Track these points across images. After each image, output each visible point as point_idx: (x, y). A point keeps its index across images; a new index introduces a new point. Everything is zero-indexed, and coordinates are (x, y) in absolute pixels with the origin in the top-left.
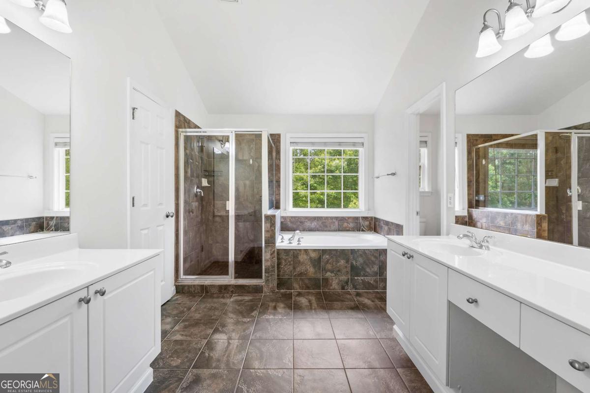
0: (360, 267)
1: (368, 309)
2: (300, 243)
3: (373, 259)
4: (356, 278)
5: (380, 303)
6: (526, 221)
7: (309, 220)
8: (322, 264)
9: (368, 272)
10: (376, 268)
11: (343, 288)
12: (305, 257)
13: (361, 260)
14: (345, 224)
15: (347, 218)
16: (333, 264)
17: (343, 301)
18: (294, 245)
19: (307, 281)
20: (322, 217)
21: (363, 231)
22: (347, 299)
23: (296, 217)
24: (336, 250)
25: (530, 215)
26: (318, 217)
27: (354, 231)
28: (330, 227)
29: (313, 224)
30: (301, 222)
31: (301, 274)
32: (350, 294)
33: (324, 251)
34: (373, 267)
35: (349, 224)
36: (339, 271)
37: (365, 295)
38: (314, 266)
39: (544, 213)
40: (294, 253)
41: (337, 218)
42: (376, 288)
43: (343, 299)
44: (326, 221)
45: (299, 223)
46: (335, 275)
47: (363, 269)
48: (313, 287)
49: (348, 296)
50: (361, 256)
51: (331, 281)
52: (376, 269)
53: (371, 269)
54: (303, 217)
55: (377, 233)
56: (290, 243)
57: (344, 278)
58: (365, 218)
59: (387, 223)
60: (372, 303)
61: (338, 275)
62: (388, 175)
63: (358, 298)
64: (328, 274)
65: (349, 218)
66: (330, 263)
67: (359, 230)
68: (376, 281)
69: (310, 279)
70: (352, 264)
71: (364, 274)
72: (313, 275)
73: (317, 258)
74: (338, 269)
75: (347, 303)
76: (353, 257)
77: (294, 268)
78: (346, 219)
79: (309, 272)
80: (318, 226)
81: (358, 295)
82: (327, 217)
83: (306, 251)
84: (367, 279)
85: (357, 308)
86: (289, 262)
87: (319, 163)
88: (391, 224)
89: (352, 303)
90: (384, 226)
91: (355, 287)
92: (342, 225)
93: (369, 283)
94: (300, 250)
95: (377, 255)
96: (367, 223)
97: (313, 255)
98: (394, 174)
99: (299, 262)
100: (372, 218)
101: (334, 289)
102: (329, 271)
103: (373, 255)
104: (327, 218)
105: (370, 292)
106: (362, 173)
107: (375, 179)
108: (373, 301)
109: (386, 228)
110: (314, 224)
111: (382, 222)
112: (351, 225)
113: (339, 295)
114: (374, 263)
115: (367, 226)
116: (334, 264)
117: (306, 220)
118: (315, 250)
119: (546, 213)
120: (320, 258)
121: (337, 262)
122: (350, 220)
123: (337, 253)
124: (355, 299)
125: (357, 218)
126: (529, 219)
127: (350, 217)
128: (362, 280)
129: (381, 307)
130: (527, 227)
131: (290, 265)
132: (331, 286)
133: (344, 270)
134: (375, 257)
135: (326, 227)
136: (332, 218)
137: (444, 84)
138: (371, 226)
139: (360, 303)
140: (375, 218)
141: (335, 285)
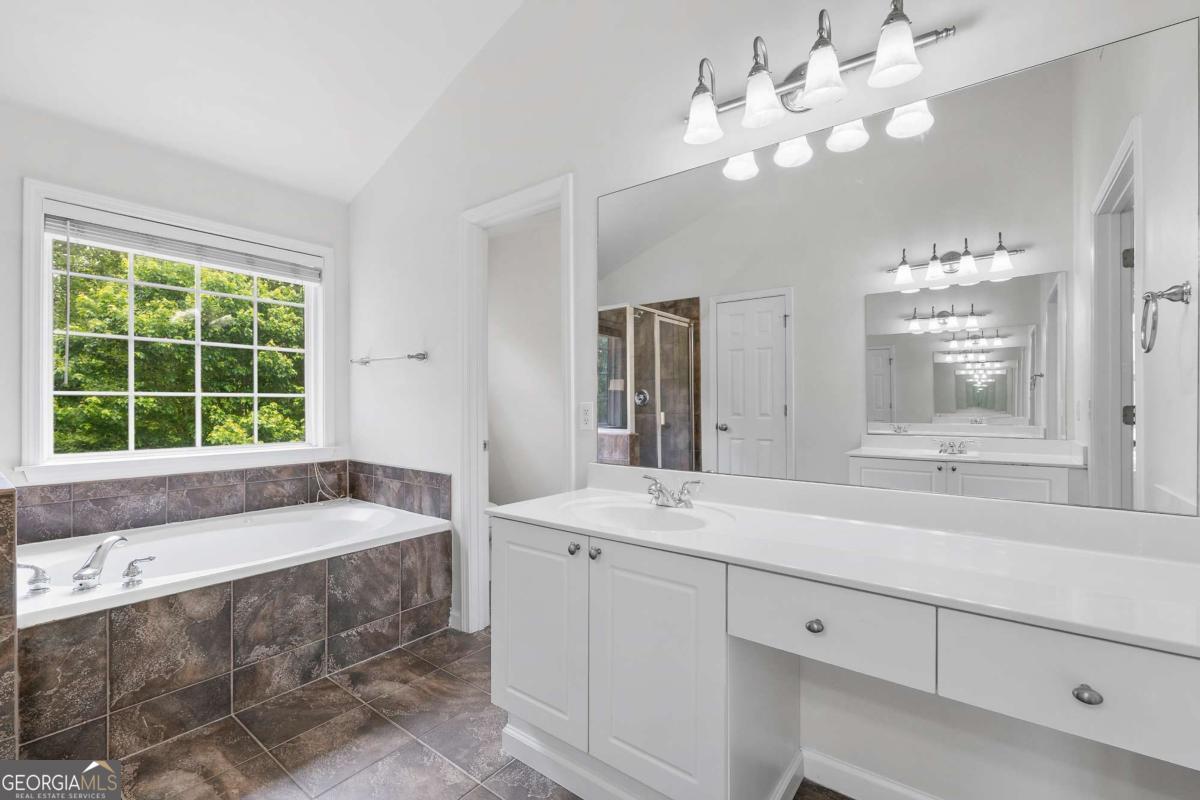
0: (355, 601)
1: (406, 708)
2: (137, 578)
3: (387, 569)
4: (343, 635)
5: (424, 678)
6: (616, 446)
7: (133, 491)
8: (235, 626)
9: (374, 608)
10: (394, 591)
11: (306, 676)
12: (166, 622)
13: (356, 581)
14: (271, 489)
15: (274, 471)
16: (272, 617)
17: (322, 719)
18: (108, 592)
19: (173, 707)
20: (188, 476)
21: (322, 499)
22: (334, 704)
23: (76, 485)
24: (284, 573)
25: (622, 436)
26: (171, 478)
27: (296, 504)
28: (219, 501)
29: (152, 502)
30: (95, 502)
31: (149, 688)
32: (335, 687)
33: (242, 586)
34: (388, 592)
35: (283, 487)
36: (293, 631)
37: (374, 670)
38: (204, 644)
39: (634, 432)
40: (111, 622)
41: (241, 474)
42: (396, 641)
43: (322, 711)
44: (206, 484)
45: (91, 505)
46: (282, 649)
47: (364, 603)
48: (201, 714)
49: (332, 696)
50: (358, 569)
51: (266, 672)
52: (394, 594)
53: (381, 599)
54: (107, 483)
55: (364, 499)
56: (83, 589)
57: (309, 646)
58: (326, 466)
59: (398, 473)
60: (406, 687)
61: (290, 643)
62: (410, 357)
63: (361, 687)
64: (260, 650)
65: (281, 469)
66: (264, 618)
67: (312, 498)
68: (394, 625)
69: (185, 694)
70: (333, 600)
71: (365, 617)
72: (200, 676)
73: (215, 614)
74: (289, 626)
75: (340, 719)
76: (336, 579)
77: (115, 679)
78: (271, 475)
79: (184, 671)
80: (173, 505)
81: (357, 679)
82: (207, 475)
83: (170, 602)
84: (371, 627)
85: (376, 720)
86: (91, 662)
87: (94, 310)
88: (411, 474)
89: (355, 713)
90: (387, 480)
91: (341, 661)
92: (261, 491)
93: (378, 636)
94: (141, 606)
95: (396, 558)
96: (332, 478)
97: (199, 609)
98: (423, 357)
99: (140, 648)
100: (343, 463)
101: (279, 689)
102: (259, 641)
103: (388, 559)
104: (207, 477)
105: (383, 659)
106: (316, 345)
107: (356, 367)
108: (405, 682)
109: (395, 485)
110: (155, 502)
111: (380, 472)
112: (288, 488)
113: (300, 703)
114: (390, 580)
115: (332, 487)
116: (277, 616)
117: (123, 492)
118: (205, 591)
119: (636, 431)
120: (226, 612)
121: (288, 604)
122: (284, 476)
123: (286, 579)
124: (357, 696)
125: (304, 469)
126: (620, 442)
127: (285, 468)
128: (359, 634)
129: (434, 690)
130: (617, 456)
131: (92, 673)
132: (268, 684)
133: (308, 627)
134: (393, 564)
135: (207, 503)
136: (224, 475)
137: (571, 176)
138: (343, 484)
139: (379, 703)
140: (355, 464)
141: (281, 678)
